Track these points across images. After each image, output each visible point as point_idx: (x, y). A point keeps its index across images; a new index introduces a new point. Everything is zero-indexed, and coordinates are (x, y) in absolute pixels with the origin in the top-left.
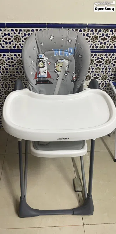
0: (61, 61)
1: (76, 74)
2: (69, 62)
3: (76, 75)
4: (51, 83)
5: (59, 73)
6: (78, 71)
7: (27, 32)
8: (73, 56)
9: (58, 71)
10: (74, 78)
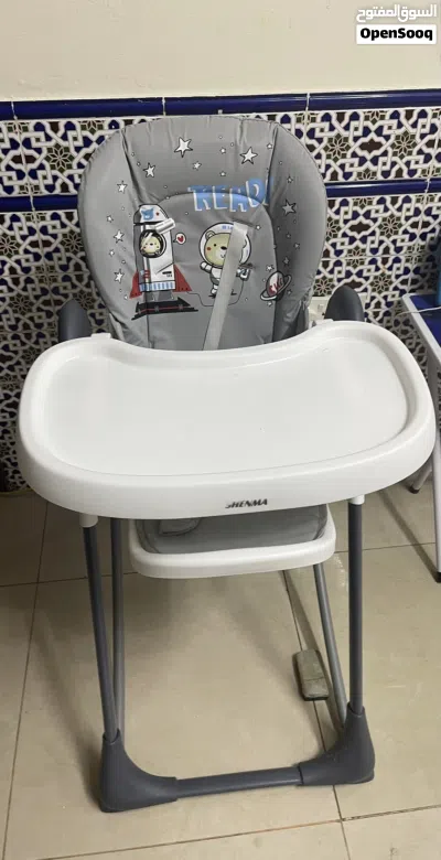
0: (224, 227)
1: (278, 271)
2: (252, 230)
3: (281, 276)
4: (192, 310)
5: (216, 273)
6: (286, 261)
7: (93, 132)
8: (263, 209)
9: (213, 265)
10: (274, 289)
